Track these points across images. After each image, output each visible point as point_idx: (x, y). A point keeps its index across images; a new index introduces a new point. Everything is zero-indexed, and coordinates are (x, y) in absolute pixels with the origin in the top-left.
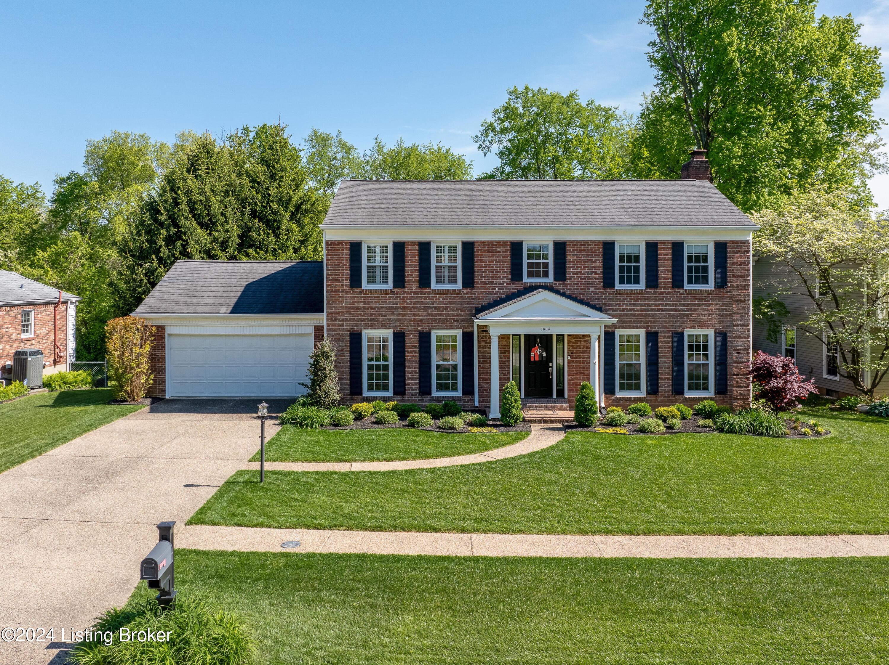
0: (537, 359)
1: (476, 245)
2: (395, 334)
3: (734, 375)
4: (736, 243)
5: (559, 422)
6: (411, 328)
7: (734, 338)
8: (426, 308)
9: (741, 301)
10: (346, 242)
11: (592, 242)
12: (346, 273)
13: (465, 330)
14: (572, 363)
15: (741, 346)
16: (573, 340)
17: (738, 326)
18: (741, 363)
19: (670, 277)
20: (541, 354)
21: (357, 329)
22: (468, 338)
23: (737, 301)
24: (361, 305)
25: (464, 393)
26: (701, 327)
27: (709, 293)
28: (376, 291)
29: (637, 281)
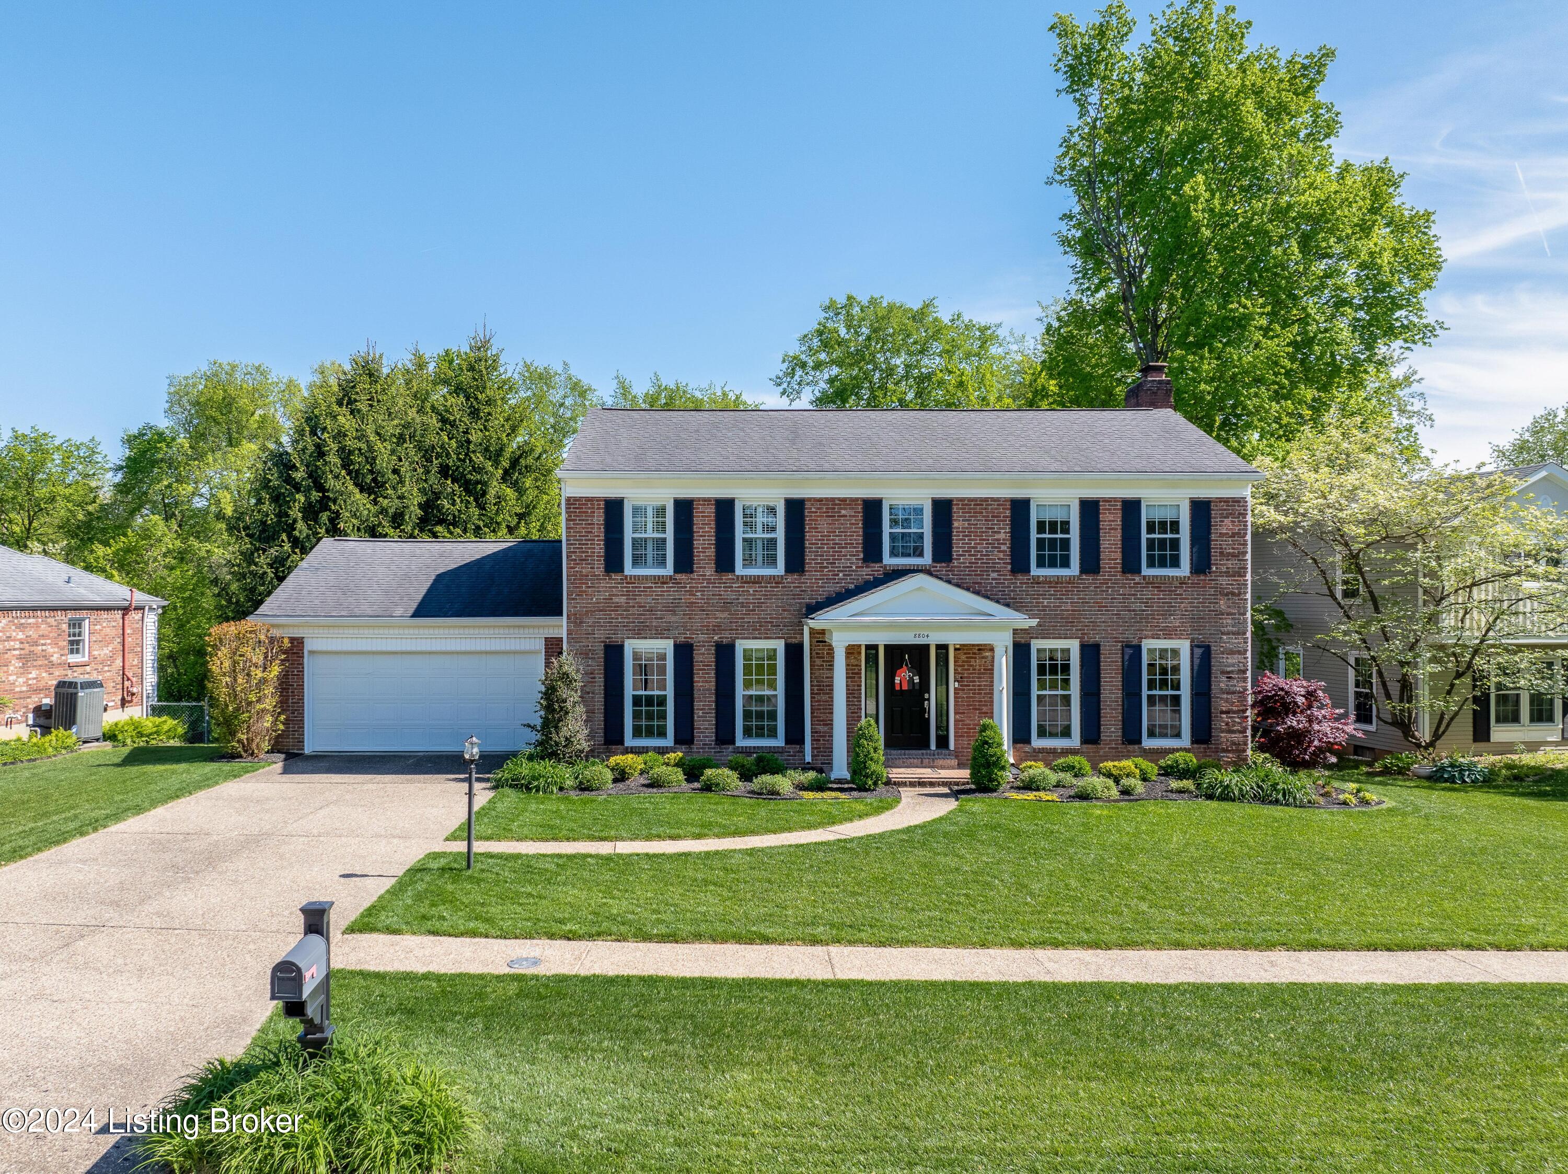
0: (905, 687)
1: (808, 505)
2: (677, 647)
3: (1222, 712)
4: (1226, 500)
5: (944, 784)
6: (702, 637)
7: (1223, 653)
8: (727, 606)
9: (1233, 594)
10: (598, 499)
11: (993, 499)
12: (599, 548)
13: (790, 641)
14: (961, 694)
15: (1233, 665)
16: (963, 657)
17: (1228, 634)
18: (1234, 693)
19: (1119, 555)
20: (911, 679)
21: (616, 639)
22: (794, 653)
23: (1227, 595)
24: (623, 600)
25: (788, 741)
26: (1168, 635)
27: (1182, 582)
28: (646, 577)
29: (1066, 563)
